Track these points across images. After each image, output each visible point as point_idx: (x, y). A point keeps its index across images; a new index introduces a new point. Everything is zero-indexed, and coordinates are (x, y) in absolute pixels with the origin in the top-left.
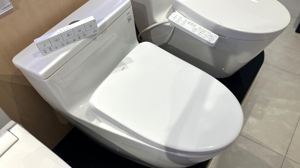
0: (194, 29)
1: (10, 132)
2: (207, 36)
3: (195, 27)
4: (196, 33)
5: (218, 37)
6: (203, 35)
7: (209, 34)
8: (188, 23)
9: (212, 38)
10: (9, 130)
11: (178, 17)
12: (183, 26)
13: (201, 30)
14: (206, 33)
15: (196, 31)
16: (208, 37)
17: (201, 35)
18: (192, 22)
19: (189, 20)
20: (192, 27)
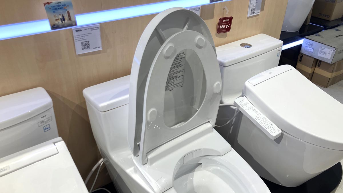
0: (257, 117)
1: (55, 145)
2: (270, 127)
3: (259, 116)
4: (259, 121)
5: (281, 131)
6: (265, 125)
7: (271, 126)
8: (253, 110)
9: (274, 131)
10: (54, 143)
11: (244, 102)
12: (247, 111)
13: (264, 120)
14: (269, 124)
15: (259, 119)
16: (270, 129)
17: (263, 124)
18: (257, 110)
19: (254, 108)
20: (256, 115)
